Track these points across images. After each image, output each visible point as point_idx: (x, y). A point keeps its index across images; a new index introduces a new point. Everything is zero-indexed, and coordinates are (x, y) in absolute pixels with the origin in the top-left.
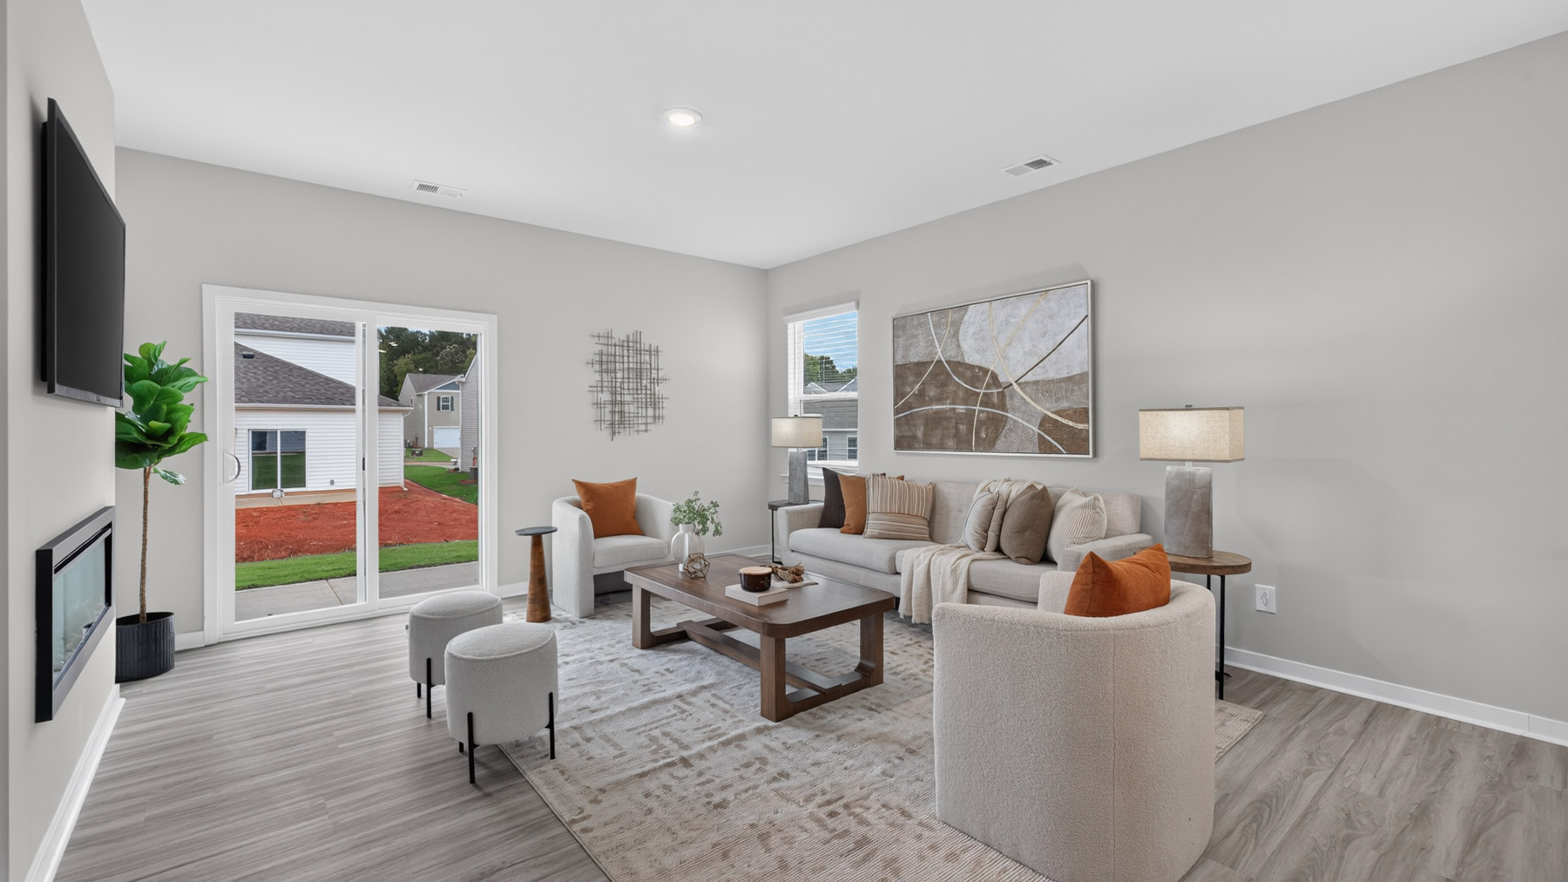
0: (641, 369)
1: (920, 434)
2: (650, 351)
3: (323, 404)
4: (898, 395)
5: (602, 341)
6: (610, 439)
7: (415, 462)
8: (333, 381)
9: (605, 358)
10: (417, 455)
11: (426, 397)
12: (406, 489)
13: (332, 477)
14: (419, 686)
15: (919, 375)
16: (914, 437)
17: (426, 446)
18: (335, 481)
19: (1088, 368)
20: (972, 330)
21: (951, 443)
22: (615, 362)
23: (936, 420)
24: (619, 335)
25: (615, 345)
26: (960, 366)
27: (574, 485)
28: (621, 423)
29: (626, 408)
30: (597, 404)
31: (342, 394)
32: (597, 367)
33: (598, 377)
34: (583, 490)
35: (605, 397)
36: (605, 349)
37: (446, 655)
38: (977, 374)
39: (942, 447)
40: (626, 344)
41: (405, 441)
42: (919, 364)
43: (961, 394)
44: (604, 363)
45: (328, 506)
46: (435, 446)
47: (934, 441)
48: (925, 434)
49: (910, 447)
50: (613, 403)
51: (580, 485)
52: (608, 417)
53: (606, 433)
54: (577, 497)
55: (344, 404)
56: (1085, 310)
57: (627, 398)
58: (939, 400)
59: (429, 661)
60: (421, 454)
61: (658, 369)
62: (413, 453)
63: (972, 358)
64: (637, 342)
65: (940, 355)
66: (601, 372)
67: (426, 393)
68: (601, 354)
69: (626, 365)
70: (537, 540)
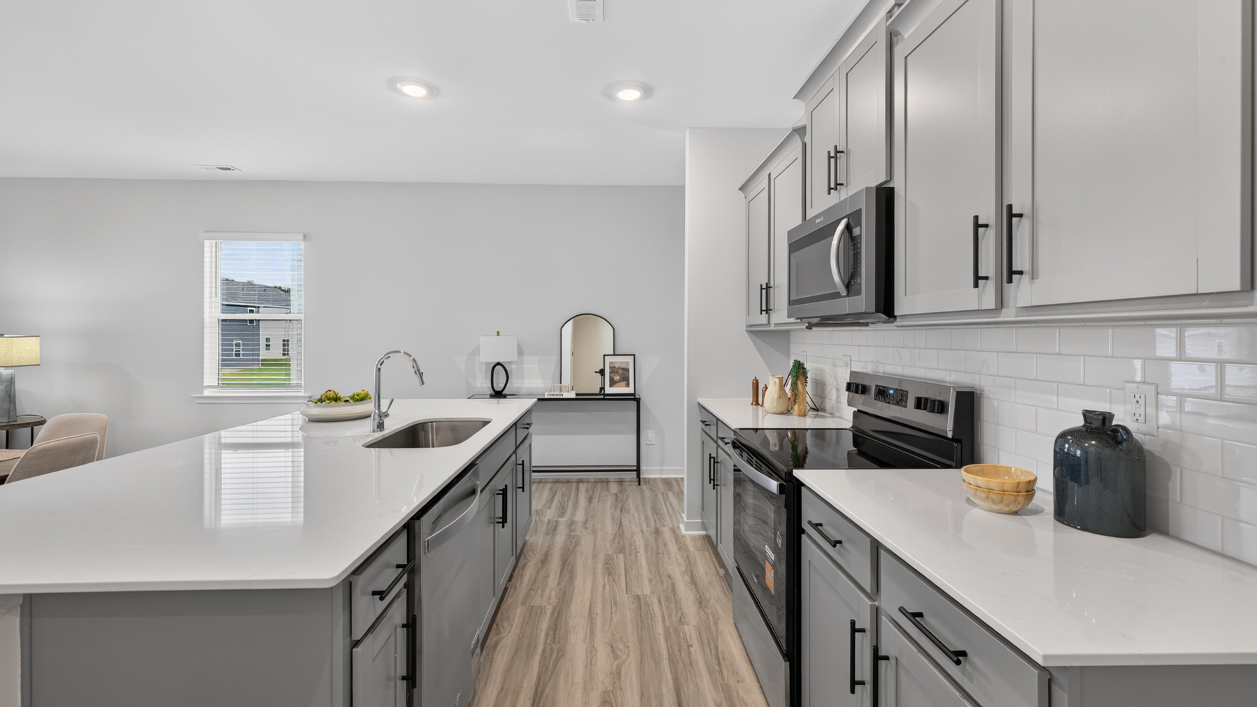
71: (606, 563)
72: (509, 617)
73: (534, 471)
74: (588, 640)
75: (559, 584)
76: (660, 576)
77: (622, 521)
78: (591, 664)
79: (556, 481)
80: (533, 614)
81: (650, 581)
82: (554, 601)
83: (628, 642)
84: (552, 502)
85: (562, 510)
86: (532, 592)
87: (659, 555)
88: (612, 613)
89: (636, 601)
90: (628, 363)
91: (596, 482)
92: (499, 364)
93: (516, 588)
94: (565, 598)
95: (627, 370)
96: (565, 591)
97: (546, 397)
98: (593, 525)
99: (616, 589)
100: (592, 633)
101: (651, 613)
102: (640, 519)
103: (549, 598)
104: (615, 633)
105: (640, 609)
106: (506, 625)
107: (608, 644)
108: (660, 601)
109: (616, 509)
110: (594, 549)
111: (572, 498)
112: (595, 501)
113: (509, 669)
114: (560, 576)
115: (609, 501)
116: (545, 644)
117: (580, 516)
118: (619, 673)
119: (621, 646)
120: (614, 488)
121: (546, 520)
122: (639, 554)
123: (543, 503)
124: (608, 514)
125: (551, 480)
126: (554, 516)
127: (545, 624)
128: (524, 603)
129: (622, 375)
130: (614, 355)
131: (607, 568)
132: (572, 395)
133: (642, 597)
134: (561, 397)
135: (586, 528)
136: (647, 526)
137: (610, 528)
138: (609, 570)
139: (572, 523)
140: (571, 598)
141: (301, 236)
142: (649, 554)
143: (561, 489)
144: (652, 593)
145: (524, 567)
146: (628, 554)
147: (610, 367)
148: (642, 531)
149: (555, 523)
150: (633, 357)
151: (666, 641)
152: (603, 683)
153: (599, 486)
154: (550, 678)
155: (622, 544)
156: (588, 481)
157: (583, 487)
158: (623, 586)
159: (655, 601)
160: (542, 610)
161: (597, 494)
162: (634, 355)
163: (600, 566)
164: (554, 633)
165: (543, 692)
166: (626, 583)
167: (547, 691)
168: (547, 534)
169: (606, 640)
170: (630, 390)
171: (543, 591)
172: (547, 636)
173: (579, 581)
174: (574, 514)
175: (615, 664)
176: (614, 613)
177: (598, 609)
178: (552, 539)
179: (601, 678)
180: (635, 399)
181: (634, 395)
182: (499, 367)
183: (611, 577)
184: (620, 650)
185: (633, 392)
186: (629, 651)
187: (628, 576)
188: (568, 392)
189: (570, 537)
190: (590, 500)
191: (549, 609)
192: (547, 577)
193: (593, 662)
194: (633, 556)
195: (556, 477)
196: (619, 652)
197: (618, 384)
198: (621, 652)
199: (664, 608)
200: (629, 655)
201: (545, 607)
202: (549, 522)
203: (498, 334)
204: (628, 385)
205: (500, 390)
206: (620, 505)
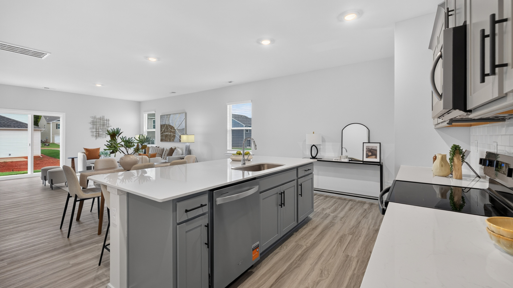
0: (104, 124)
1: (164, 139)
2: (107, 120)
3: (6, 127)
4: (161, 131)
5: (93, 118)
6: (95, 139)
7: (46, 148)
8: (10, 119)
9: (94, 122)
10: (47, 146)
11: (51, 124)
12: (42, 157)
13: (10, 153)
14: (43, 181)
15: (164, 127)
16: (163, 139)
17: (51, 142)
18: (11, 154)
19: (185, 127)
20: (171, 119)
21: (168, 140)
22: (97, 123)
23: (166, 136)
24: (98, 117)
25: (97, 119)
26: (170, 125)
27: (83, 149)
28: (99, 136)
29: (100, 133)
30: (92, 132)
31: (14, 124)
32: (92, 124)
33: (92, 126)
34: (86, 150)
35: (94, 130)
36: (94, 120)
37: (48, 172)
38: (172, 127)
39: (167, 141)
40: (100, 119)
41: (42, 141)
42: (164, 125)
43: (170, 131)
44: (94, 123)
45: (9, 163)
46: (55, 142)
47: (166, 140)
48: (165, 139)
49: (163, 141)
50: (96, 132)
51: (85, 149)
52: (95, 135)
53: (94, 138)
54: (84, 151)
55: (15, 128)
56: (184, 117)
57: (100, 130)
58: (167, 132)
59: (45, 176)
60: (49, 145)
61: (109, 124)
62: (45, 145)
63: (171, 124)
64: (103, 118)
65: (167, 124)
66: (93, 125)
67: (51, 122)
68: (93, 121)
69: (100, 123)
70: (73, 159)
71: (341, 237)
72: (287, 245)
73: (314, 190)
74: (313, 265)
75: (315, 239)
76: (366, 250)
77: (361, 221)
78: (308, 274)
79: (340, 198)
80: (298, 246)
81: (359, 251)
82: (308, 245)
83: (330, 273)
84: (332, 206)
85: (335, 210)
86: (302, 239)
87: (371, 241)
88: (331, 258)
89: (346, 257)
90: (377, 147)
91: (359, 202)
92: (314, 145)
93: (296, 235)
94: (314, 245)
95: (376, 150)
96: (315, 243)
97: (334, 160)
98: (345, 220)
99: (339, 250)
100: (316, 263)
101: (350, 264)
102: (371, 222)
103: (307, 243)
104: (327, 267)
105: (346, 261)
106: (285, 247)
107: (321, 269)
108: (358, 262)
109: (361, 215)
110: (339, 230)
111: (342, 207)
112: (352, 210)
113: (276, 263)
114: (317, 236)
115: (360, 211)
116: (295, 259)
117: (342, 215)
118: (318, 283)
119: (326, 273)
120: (366, 206)
121: (325, 213)
122: (360, 238)
123: (328, 206)
124: (356, 217)
125: (337, 198)
126: (329, 212)
127: (299, 252)
128: (296, 242)
129: (372, 152)
130: (369, 143)
131: (341, 239)
132: (346, 160)
133: (350, 256)
134: (340, 161)
135: (341, 220)
136: (373, 227)
137: (353, 222)
138: (341, 240)
139: (336, 217)
140: (317, 246)
141: (250, 101)
142: (366, 239)
143: (340, 202)
144: (357, 256)
145: (304, 229)
146: (354, 236)
147: (366, 149)
148: (369, 228)
149: (328, 215)
150: (379, 144)
151: (350, 279)
152: (309, 284)
153: (359, 204)
154: (289, 273)
155: (354, 231)
156: (355, 201)
157: (350, 203)
158: (344, 249)
159: (356, 260)
160: (302, 246)
161: (355, 207)
162: (380, 143)
163: (338, 237)
164: (301, 257)
165: (283, 277)
166: (346, 248)
167: (285, 277)
168: (322, 218)
169: (321, 268)
170: (378, 160)
171: (307, 240)
172: (297, 257)
173: (324, 241)
174: (339, 213)
175: (319, 279)
176: (331, 259)
177: (325, 255)
178: (323, 221)
179: (309, 282)
180: (380, 165)
181: (379, 162)
182: (314, 147)
183: (340, 243)
184: (325, 274)
185: (379, 161)
186: (328, 276)
187: (349, 245)
188: (344, 159)
189: (331, 222)
190: (350, 209)
191: (305, 247)
192: (311, 235)
193: (310, 274)
194: (356, 238)
195: (339, 197)
196: (323, 275)
197: (370, 157)
198: (324, 275)
199: (358, 264)
200: (327, 278)
201: (303, 246)
202: (326, 213)
203: (314, 133)
204: (376, 157)
205: (314, 156)
206: (365, 214)
